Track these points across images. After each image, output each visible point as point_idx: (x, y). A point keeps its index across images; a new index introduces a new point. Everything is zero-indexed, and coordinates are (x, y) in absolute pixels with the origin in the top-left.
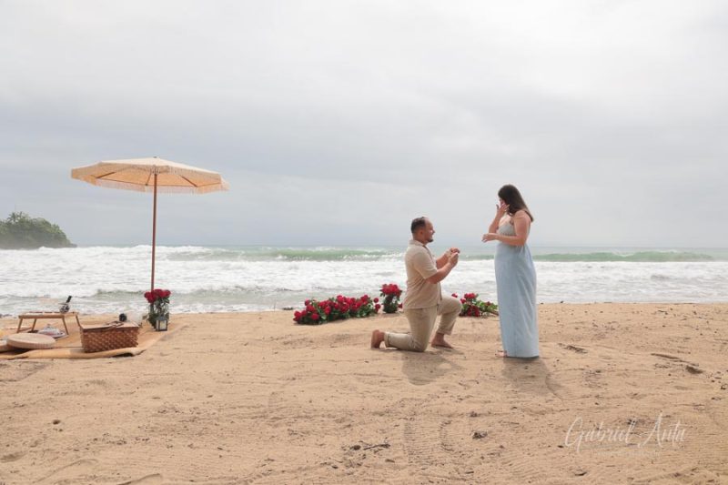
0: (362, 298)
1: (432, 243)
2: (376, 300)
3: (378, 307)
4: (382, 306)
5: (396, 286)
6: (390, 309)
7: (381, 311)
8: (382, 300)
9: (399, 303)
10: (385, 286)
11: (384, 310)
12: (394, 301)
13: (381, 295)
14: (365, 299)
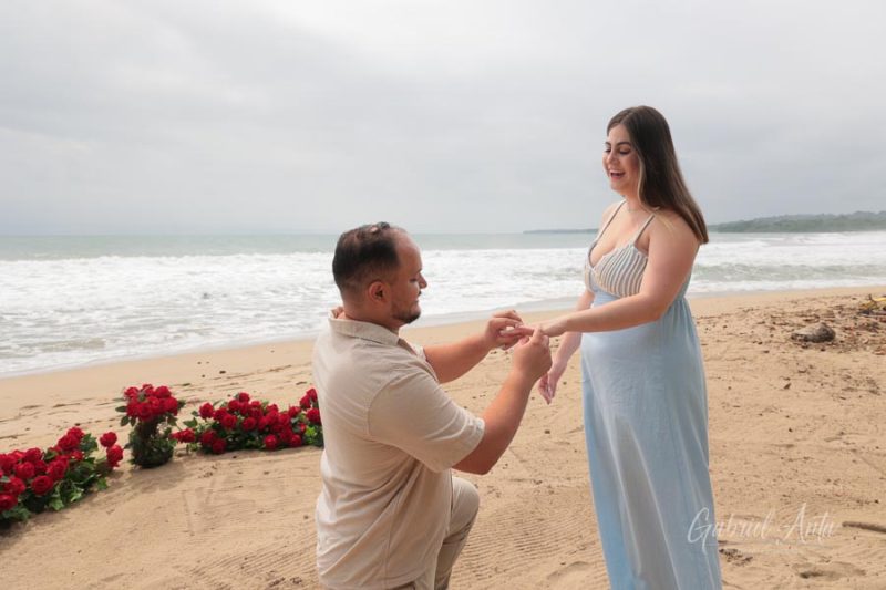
0: (63, 442)
1: (414, 324)
2: (109, 440)
3: (115, 456)
4: (127, 454)
5: (164, 393)
6: (152, 455)
7: (125, 464)
8: (124, 435)
9: (175, 430)
10: (130, 393)
11: (133, 462)
12: (161, 429)
13: (124, 422)
14: (75, 441)
